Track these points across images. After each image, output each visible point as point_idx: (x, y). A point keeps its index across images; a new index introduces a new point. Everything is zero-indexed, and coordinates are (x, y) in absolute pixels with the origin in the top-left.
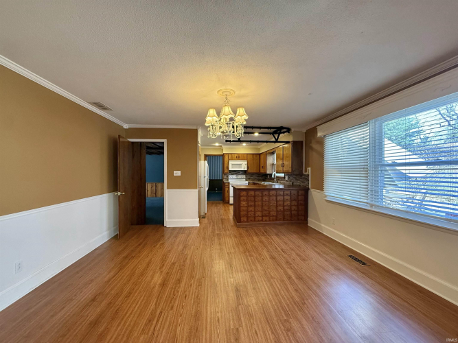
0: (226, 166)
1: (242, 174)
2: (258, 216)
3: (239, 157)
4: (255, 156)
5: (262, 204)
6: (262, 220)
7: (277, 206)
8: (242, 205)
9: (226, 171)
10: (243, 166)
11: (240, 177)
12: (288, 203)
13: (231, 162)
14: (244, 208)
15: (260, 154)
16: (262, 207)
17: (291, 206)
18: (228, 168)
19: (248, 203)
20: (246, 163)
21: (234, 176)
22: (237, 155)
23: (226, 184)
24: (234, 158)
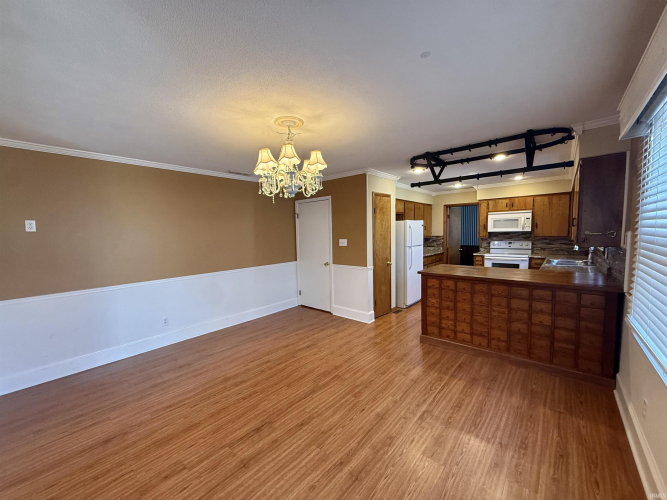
0: (482, 223)
2: (463, 332)
3: (512, 204)
4: (555, 199)
5: (472, 309)
6: (471, 342)
7: (509, 321)
8: (429, 304)
9: (483, 234)
10: (523, 221)
11: (516, 244)
12: (547, 320)
13: (492, 217)
14: (433, 310)
16: (472, 314)
17: (553, 327)
18: (486, 227)
19: (440, 302)
20: (529, 216)
21: (504, 244)
22: (508, 201)
23: (477, 259)
24: (499, 208)
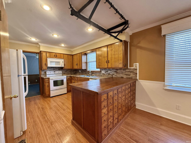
0: (44, 63)
1: (59, 70)
3: (56, 56)
4: (69, 56)
9: (44, 67)
10: (61, 63)
11: (57, 72)
13: (49, 60)
15: (73, 55)
18: (46, 64)
20: (63, 61)
21: (52, 72)
22: (54, 54)
23: (46, 80)
24: (52, 57)
